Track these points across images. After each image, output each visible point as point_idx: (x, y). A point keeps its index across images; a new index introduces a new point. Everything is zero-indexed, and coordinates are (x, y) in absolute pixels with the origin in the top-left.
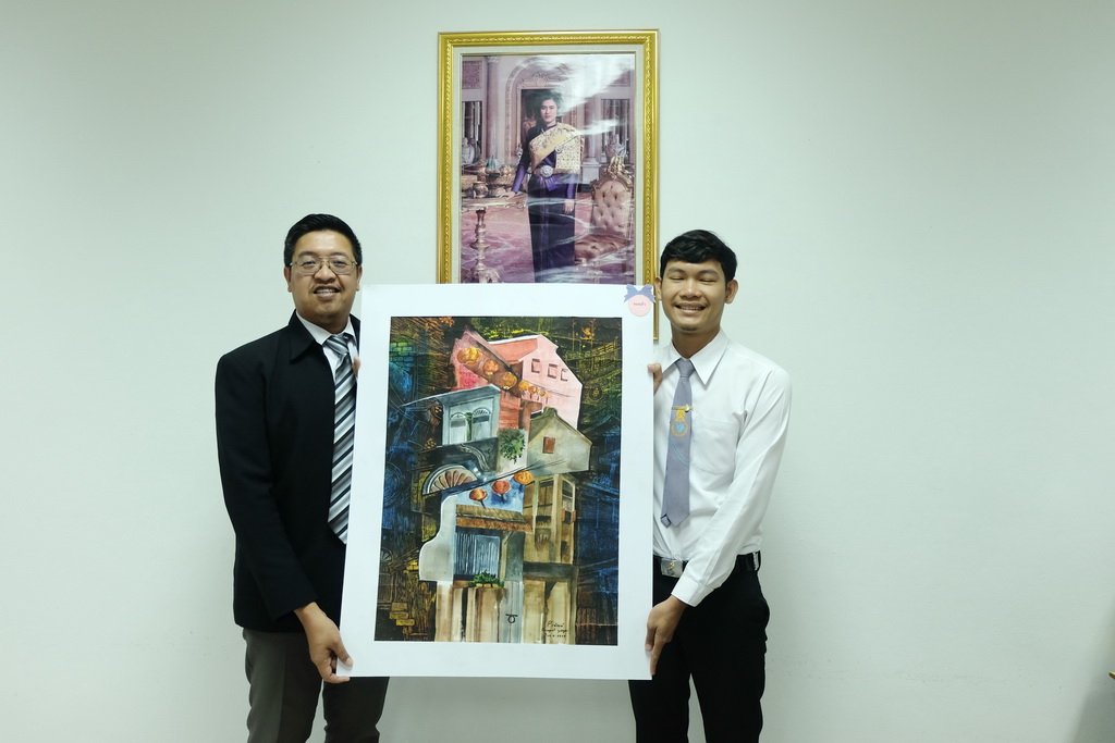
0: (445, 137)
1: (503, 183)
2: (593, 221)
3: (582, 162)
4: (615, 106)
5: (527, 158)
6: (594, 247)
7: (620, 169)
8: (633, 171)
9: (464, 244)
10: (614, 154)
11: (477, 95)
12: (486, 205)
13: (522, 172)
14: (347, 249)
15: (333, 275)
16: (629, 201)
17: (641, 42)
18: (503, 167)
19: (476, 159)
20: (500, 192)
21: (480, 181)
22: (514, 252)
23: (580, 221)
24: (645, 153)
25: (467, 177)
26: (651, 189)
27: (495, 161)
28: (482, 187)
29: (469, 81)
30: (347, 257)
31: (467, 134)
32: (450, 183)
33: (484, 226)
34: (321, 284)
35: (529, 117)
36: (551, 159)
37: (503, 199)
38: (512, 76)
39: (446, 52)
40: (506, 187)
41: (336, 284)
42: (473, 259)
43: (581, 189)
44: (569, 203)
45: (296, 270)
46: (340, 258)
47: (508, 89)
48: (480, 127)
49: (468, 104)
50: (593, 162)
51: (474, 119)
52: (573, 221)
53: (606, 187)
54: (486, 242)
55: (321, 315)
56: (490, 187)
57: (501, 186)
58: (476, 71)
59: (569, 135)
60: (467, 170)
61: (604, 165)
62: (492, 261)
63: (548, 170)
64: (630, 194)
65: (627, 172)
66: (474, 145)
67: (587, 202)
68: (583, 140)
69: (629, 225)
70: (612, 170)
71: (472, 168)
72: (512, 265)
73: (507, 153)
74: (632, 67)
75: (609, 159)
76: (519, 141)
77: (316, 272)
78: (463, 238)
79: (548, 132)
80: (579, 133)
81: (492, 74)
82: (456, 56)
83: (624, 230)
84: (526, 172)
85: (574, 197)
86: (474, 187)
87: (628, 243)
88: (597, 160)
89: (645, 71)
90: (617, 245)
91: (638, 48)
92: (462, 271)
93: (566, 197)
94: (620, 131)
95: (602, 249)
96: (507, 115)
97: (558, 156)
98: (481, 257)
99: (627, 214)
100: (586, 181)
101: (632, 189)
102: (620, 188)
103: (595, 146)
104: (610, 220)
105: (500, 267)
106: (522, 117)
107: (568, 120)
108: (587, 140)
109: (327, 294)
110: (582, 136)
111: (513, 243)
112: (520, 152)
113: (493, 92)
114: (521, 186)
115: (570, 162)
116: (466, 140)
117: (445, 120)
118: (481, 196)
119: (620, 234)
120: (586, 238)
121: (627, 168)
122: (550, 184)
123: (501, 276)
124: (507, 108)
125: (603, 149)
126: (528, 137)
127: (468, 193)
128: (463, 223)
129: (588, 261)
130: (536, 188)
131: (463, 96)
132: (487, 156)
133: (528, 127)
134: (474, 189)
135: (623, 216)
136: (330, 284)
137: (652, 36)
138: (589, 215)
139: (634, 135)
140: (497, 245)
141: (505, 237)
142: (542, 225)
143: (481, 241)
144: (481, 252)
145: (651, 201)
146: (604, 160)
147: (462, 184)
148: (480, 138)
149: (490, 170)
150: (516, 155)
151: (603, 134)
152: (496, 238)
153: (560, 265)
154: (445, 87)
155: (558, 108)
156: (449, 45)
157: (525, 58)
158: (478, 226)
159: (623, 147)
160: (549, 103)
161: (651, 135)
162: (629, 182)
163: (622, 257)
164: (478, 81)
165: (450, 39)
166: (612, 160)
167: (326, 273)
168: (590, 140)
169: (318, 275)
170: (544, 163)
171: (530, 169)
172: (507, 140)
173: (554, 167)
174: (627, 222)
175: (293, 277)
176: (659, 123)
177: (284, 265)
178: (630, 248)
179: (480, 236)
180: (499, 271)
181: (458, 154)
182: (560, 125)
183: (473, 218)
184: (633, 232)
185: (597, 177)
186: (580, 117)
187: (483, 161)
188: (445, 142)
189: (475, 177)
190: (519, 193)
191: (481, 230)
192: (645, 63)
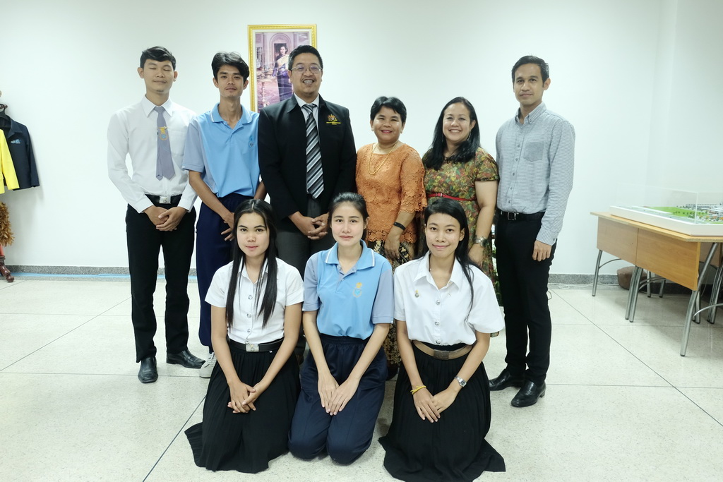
1: (269, 74)
5: (276, 65)
9: (258, 93)
11: (260, 45)
12: (265, 81)
13: (275, 70)
17: (310, 28)
18: (269, 69)
19: (260, 66)
20: (269, 76)
21: (263, 73)
22: (273, 95)
25: (258, 72)
27: (267, 67)
28: (263, 75)
29: (258, 41)
31: (258, 57)
32: (253, 74)
33: (264, 87)
37: (270, 79)
38: (271, 39)
39: (250, 31)
42: (261, 100)
47: (270, 43)
48: (262, 56)
49: (258, 49)
51: (260, 54)
54: (265, 92)
55: (307, 93)
56: (266, 75)
58: (259, 37)
60: (259, 69)
63: (283, 69)
66: (260, 61)
72: (273, 100)
73: (270, 64)
78: (258, 91)
79: (283, 58)
81: (265, 39)
82: (254, 32)
86: (261, 75)
89: (312, 37)
91: (310, 30)
92: (258, 101)
96: (270, 51)
97: (286, 66)
111: (273, 92)
113: (265, 45)
114: (275, 75)
116: (258, 60)
117: (251, 54)
118: (263, 78)
122: (284, 74)
124: (270, 49)
126: (276, 59)
127: (259, 77)
128: (258, 87)
130: (280, 75)
131: (256, 45)
132: (264, 65)
137: (314, 26)
140: (268, 93)
141: (271, 91)
142: (282, 88)
144: (264, 96)
147: (257, 74)
148: (262, 59)
149: (265, 70)
152: (268, 91)
154: (251, 41)
155: (285, 50)
156: (251, 29)
160: (283, 48)
164: (261, 41)
165: (252, 27)
170: (282, 67)
172: (270, 60)
179: (263, 91)
181: (255, 64)
182: (286, 56)
183: (261, 85)
187: (263, 67)
188: (251, 60)
189: (261, 72)
190: (275, 77)
191: (263, 89)
192: (312, 35)
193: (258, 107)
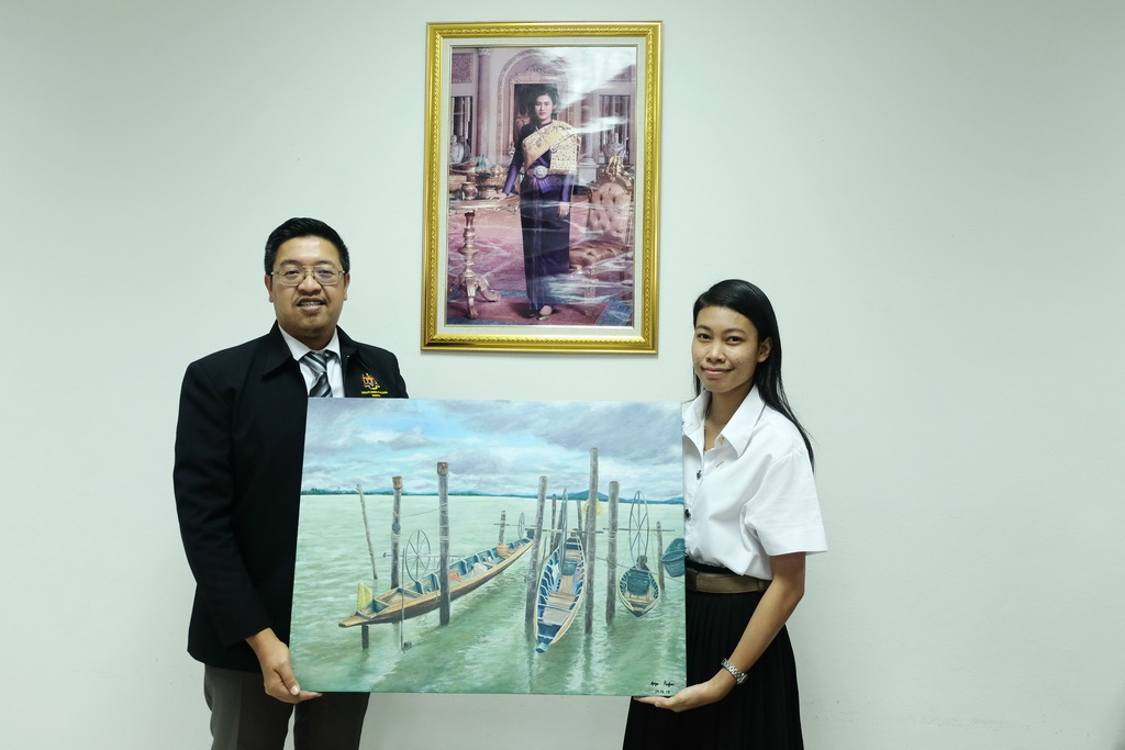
0: (433, 134)
1: (493, 184)
2: (589, 225)
3: (579, 161)
4: (614, 102)
5: (520, 157)
6: (590, 254)
7: (619, 170)
8: (633, 172)
9: (451, 248)
10: (612, 155)
11: (467, 90)
12: (476, 207)
13: (514, 172)
14: (333, 257)
15: (318, 286)
16: (628, 204)
17: (643, 34)
18: (494, 167)
19: (466, 158)
20: (491, 193)
21: (470, 183)
22: (505, 258)
23: (576, 225)
24: (646, 154)
25: (455, 177)
26: (652, 191)
27: (486, 160)
28: (471, 188)
29: (458, 75)
30: (334, 266)
31: (456, 132)
32: (437, 183)
33: (473, 230)
34: (306, 296)
35: (523, 113)
36: (546, 158)
37: (494, 201)
38: (505, 69)
39: (435, 43)
40: (497, 188)
41: (321, 296)
42: (461, 265)
43: (578, 192)
44: (564, 206)
45: (280, 280)
46: (326, 267)
47: (500, 84)
48: (470, 124)
49: (458, 102)
50: (591, 162)
51: (464, 117)
52: (569, 225)
53: (604, 189)
54: (475, 247)
56: (480, 188)
57: (492, 187)
58: (466, 64)
59: (564, 133)
60: (456, 169)
61: (601, 166)
62: (481, 267)
63: (542, 171)
64: (629, 197)
65: (626, 173)
66: (463, 143)
67: (584, 205)
68: (580, 139)
69: (628, 230)
70: (611, 171)
71: (461, 168)
72: (502, 272)
73: (498, 151)
74: (633, 62)
75: (607, 159)
76: (511, 139)
77: (300, 283)
78: (450, 242)
79: (543, 130)
80: (576, 131)
81: (484, 67)
82: (445, 48)
83: (623, 236)
84: (518, 173)
85: (569, 200)
86: (463, 189)
87: (626, 250)
88: (595, 161)
89: (647, 66)
90: (615, 252)
91: (641, 41)
92: (449, 277)
93: (561, 199)
94: (620, 129)
95: (598, 256)
96: (499, 112)
97: (553, 156)
98: (469, 264)
99: (626, 218)
100: (583, 182)
101: (631, 191)
102: (618, 190)
103: (592, 145)
104: (608, 226)
105: (488, 274)
106: (515, 114)
107: (563, 117)
108: (584, 139)
109: (312, 307)
110: (579, 135)
111: (504, 248)
112: (513, 151)
113: (484, 87)
114: (513, 187)
115: (565, 162)
116: (455, 138)
117: (433, 116)
118: (470, 198)
119: (618, 239)
120: (583, 244)
121: (626, 169)
122: (544, 185)
123: (491, 284)
124: (499, 104)
125: (601, 148)
126: (521, 135)
127: (457, 194)
128: (451, 226)
129: (583, 269)
130: (529, 190)
131: (452, 90)
132: (477, 155)
133: (521, 124)
134: (463, 190)
135: (622, 219)
136: (314, 297)
137: (655, 28)
138: (585, 219)
139: (635, 133)
140: (486, 250)
141: (495, 242)
142: (535, 230)
143: (469, 246)
144: (470, 257)
145: (652, 205)
146: (602, 160)
147: (449, 185)
148: (470, 136)
149: (480, 169)
150: (508, 154)
151: (601, 133)
152: (486, 243)
153: (554, 273)
154: (434, 81)
155: (554, 104)
156: (438, 36)
157: (519, 50)
158: (466, 230)
159: (622, 147)
160: (545, 98)
161: (652, 134)
162: (629, 184)
163: (620, 264)
164: (469, 74)
165: (440, 30)
166: (611, 160)
167: (310, 283)
168: (587, 139)
169: (302, 286)
170: (538, 163)
171: (522, 169)
172: (499, 138)
173: (548, 167)
174: (626, 227)
175: (275, 287)
176: (661, 122)
177: (264, 273)
178: (629, 255)
179: (469, 241)
180: (488, 278)
181: (446, 153)
182: (555, 122)
183: (461, 221)
184: (632, 238)
185: (594, 179)
186: (577, 115)
187: (473, 160)
188: (432, 139)
189: (464, 178)
190: (511, 194)
191: (470, 234)
192: (647, 56)
193: (450, 295)
